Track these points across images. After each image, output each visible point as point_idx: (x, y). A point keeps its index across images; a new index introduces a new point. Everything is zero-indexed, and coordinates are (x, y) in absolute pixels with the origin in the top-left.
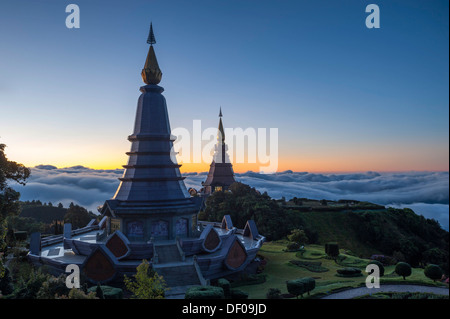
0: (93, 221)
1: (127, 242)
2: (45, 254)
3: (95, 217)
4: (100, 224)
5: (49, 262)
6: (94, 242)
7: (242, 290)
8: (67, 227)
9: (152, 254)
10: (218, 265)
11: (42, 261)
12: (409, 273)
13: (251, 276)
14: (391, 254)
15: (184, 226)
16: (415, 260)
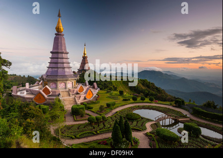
0: (37, 82)
1: (50, 90)
2: (19, 94)
3: (38, 80)
4: (40, 83)
5: (21, 97)
6: (38, 90)
7: (91, 106)
8: (27, 85)
9: (59, 94)
10: (83, 98)
11: (18, 96)
12: (144, 99)
13: (94, 101)
14: (139, 93)
15: (71, 85)
16: (146, 95)
